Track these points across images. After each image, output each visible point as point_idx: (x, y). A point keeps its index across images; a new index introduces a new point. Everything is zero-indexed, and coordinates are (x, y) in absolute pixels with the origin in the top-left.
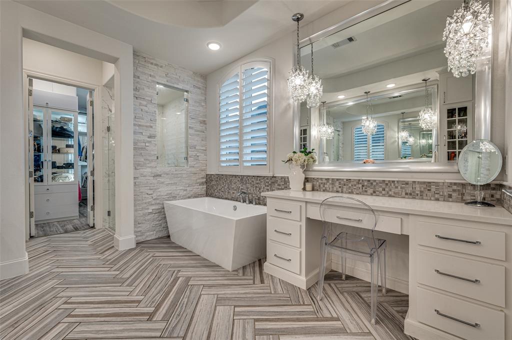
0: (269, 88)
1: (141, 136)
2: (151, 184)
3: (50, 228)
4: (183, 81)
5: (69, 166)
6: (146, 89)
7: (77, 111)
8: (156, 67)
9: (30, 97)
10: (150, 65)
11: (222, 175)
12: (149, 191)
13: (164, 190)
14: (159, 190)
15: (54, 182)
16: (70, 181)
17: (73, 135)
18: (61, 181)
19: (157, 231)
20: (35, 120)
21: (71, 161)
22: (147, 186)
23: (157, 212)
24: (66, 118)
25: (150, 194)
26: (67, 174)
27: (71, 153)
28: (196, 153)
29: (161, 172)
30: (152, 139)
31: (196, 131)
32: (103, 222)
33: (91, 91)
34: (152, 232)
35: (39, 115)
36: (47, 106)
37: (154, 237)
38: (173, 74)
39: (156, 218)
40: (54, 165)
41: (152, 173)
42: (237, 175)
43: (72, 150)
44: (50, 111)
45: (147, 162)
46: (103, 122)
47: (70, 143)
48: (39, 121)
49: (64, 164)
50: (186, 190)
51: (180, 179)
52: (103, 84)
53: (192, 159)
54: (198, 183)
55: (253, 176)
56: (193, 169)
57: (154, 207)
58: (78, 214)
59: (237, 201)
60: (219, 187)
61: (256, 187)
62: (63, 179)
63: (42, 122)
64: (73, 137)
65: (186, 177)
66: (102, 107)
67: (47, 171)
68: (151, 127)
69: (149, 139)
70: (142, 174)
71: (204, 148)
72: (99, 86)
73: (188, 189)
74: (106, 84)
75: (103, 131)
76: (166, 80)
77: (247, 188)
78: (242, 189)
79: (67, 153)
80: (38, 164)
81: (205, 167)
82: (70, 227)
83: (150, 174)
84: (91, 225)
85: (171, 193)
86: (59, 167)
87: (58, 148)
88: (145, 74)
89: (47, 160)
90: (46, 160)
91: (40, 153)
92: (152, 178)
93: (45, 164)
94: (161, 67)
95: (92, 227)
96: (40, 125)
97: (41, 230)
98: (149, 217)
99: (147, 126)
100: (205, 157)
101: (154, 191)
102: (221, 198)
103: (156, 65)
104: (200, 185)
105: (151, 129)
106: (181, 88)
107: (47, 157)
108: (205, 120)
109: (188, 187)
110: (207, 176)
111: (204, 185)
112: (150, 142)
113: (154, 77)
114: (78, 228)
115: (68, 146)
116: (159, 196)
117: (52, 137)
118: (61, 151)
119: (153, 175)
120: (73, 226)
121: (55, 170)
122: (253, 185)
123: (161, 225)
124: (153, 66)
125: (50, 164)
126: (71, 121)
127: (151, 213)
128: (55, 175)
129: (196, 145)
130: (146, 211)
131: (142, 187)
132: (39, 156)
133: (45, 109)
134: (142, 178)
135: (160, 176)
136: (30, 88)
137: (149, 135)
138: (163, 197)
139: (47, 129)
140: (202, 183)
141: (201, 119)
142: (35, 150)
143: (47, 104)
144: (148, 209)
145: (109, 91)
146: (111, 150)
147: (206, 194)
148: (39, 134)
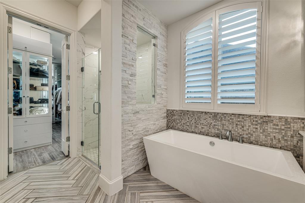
0: (259, 27)
1: (125, 74)
2: (132, 121)
3: (28, 157)
4: (154, 27)
5: (44, 101)
6: (129, 28)
7: (52, 56)
8: (136, 9)
9: (9, 34)
10: (132, 6)
11: (188, 111)
12: (130, 127)
13: (141, 126)
14: (138, 126)
15: (31, 114)
16: (45, 113)
17: (47, 75)
18: (37, 114)
19: (136, 165)
20: (14, 62)
21: (45, 97)
22: (129, 123)
23: (136, 147)
24: (42, 61)
25: (131, 131)
26: (42, 108)
27: (45, 91)
28: (161, 91)
29: (139, 109)
30: (133, 78)
31: (162, 72)
32: (77, 151)
33: (68, 35)
34: (132, 167)
35: (18, 58)
36: (25, 50)
37: (133, 172)
38: (147, 19)
39: (135, 153)
40: (32, 101)
41: (132, 110)
42: (208, 112)
43: (47, 88)
44: (28, 54)
45: (130, 100)
46: (78, 63)
47: (44, 82)
48: (19, 63)
49: (39, 99)
50: (154, 124)
51: (151, 114)
52: (79, 30)
53: (159, 96)
54: (161, 118)
55: (233, 114)
56: (159, 106)
57: (134, 143)
58: (51, 140)
59: (207, 135)
60: (183, 121)
61: (237, 124)
62: (39, 112)
63: (21, 63)
64: (48, 77)
65: (156, 113)
66: (77, 50)
67: (25, 105)
68: (133, 66)
69: (131, 78)
70: (125, 112)
71: (166, 87)
72: (75, 31)
73: (157, 123)
74: (82, 29)
75: (78, 71)
76: (143, 23)
77: (223, 125)
78: (214, 125)
79: (43, 90)
80: (17, 100)
81: (166, 104)
82: (46, 156)
83: (131, 111)
84: (66, 154)
85: (145, 128)
86: (35, 103)
87: (35, 86)
88: (129, 13)
89: (26, 96)
90: (24, 97)
91: (18, 91)
92: (133, 115)
93: (23, 99)
94: (140, 10)
95: (67, 156)
96: (19, 66)
97: (19, 160)
98: (130, 153)
99: (129, 65)
100: (166, 94)
101: (134, 128)
102: (186, 131)
103: (136, 7)
104: (163, 119)
105: (132, 68)
106: (153, 33)
107: (25, 93)
108: (167, 63)
109: (156, 121)
110: (167, 111)
111: (165, 119)
112: (131, 80)
113: (135, 18)
114: (55, 157)
115: (43, 85)
116: (138, 132)
117: (30, 76)
118: (37, 89)
119: (134, 112)
120: (49, 154)
121: (33, 105)
122: (233, 122)
123: (138, 159)
124: (134, 8)
125: (28, 100)
126: (47, 64)
127: (131, 149)
128: (32, 108)
129: (161, 85)
130: (128, 147)
131: (126, 124)
132: (18, 93)
133: (24, 52)
134: (126, 115)
135: (138, 112)
136: (10, 25)
137: (131, 73)
138: (140, 132)
139: (25, 69)
140: (164, 117)
141: (165, 62)
142: (14, 87)
143: (26, 48)
144: (130, 145)
145: (83, 36)
146: (84, 88)
147: (167, 126)
148: (19, 74)
